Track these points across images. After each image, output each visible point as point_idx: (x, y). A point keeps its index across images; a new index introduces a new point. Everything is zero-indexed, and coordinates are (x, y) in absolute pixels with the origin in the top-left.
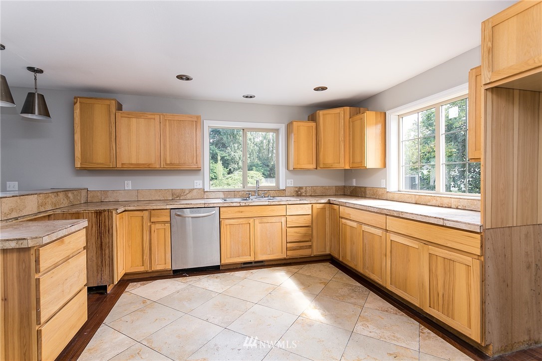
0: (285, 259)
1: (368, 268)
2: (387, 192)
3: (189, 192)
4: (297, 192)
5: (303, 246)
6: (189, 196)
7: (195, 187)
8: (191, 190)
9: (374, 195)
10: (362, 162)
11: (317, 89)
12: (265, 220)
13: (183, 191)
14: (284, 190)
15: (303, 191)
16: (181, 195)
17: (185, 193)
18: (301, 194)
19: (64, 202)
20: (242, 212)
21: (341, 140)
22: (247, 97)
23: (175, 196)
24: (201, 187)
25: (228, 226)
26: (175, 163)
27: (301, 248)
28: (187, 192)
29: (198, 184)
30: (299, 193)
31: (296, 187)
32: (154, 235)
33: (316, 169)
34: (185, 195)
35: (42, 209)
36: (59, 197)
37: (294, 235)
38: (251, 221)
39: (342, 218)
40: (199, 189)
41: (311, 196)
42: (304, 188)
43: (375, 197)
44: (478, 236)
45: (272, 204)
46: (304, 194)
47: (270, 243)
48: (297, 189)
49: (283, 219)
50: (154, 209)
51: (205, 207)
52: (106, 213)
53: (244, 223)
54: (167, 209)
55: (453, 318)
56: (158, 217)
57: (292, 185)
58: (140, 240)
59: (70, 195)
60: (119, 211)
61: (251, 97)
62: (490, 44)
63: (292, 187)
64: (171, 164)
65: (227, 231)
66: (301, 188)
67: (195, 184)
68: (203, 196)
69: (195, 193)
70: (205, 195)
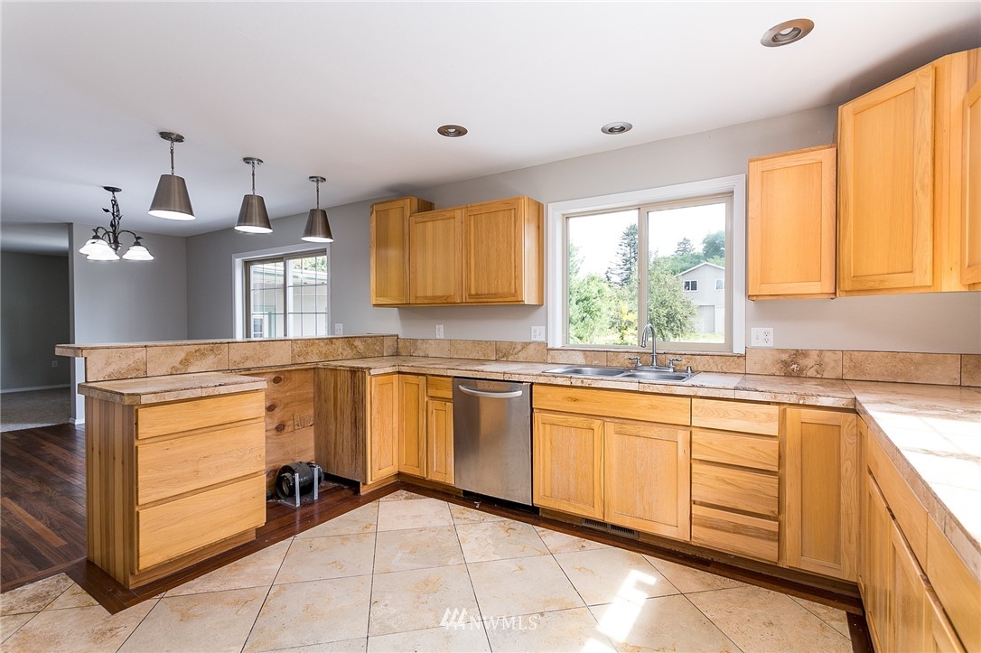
0: (686, 545)
3: (523, 348)
4: (786, 364)
5: (745, 527)
6: (521, 356)
7: (533, 339)
8: (526, 345)
12: (630, 428)
13: (512, 345)
14: (744, 356)
15: (810, 362)
16: (510, 351)
17: (516, 350)
18: (801, 370)
19: (345, 353)
21: (917, 186)
22: (611, 130)
23: (501, 355)
24: (542, 338)
25: (548, 427)
26: (483, 292)
27: (737, 530)
28: (519, 348)
29: (538, 333)
30: (792, 368)
31: (783, 351)
32: (433, 419)
33: (835, 294)
34: (516, 354)
35: (301, 360)
36: (333, 346)
38: (597, 423)
39: (870, 471)
40: (539, 344)
42: (814, 356)
45: (648, 391)
46: (811, 373)
48: (785, 357)
49: (682, 436)
50: (433, 375)
51: (504, 381)
52: (360, 373)
53: (579, 425)
54: (449, 377)
56: (437, 389)
57: (770, 344)
58: (416, 424)
59: (357, 343)
60: (373, 372)
61: (622, 129)
63: (771, 349)
64: (477, 295)
65: (544, 436)
66: (799, 354)
67: (533, 333)
68: (545, 358)
69: (531, 350)
70: (549, 357)
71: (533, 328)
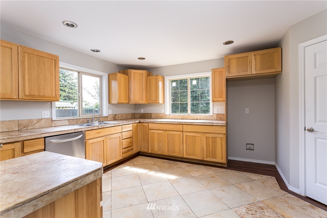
1: (171, 151)
2: (166, 115)
3: (38, 122)
4: (114, 117)
5: (129, 149)
6: (37, 126)
7: (43, 117)
8: (39, 120)
9: (157, 117)
10: (157, 100)
11: (139, 59)
12: (112, 136)
13: (31, 121)
14: (107, 117)
15: (117, 117)
16: (28, 125)
17: (33, 123)
20: (99, 133)
21: (143, 88)
22: (94, 51)
23: (22, 127)
24: (49, 116)
25: (91, 144)
26: (35, 94)
27: (129, 151)
28: (36, 122)
29: (45, 114)
30: (115, 118)
31: (114, 115)
33: (128, 103)
34: (33, 125)
37: (125, 143)
38: (105, 138)
39: (150, 129)
40: (48, 119)
41: (121, 119)
42: (118, 115)
43: (158, 118)
44: (225, 127)
45: (116, 126)
46: (117, 119)
47: (114, 151)
48: (114, 116)
49: (121, 135)
50: (27, 140)
51: (75, 132)
53: (100, 140)
54: (42, 138)
55: (216, 158)
57: (111, 113)
61: (97, 51)
62: (228, 64)
64: (30, 95)
65: (90, 148)
66: (116, 115)
67: (43, 114)
68: (51, 125)
69: (43, 122)
70: (53, 124)
71: (43, 112)
